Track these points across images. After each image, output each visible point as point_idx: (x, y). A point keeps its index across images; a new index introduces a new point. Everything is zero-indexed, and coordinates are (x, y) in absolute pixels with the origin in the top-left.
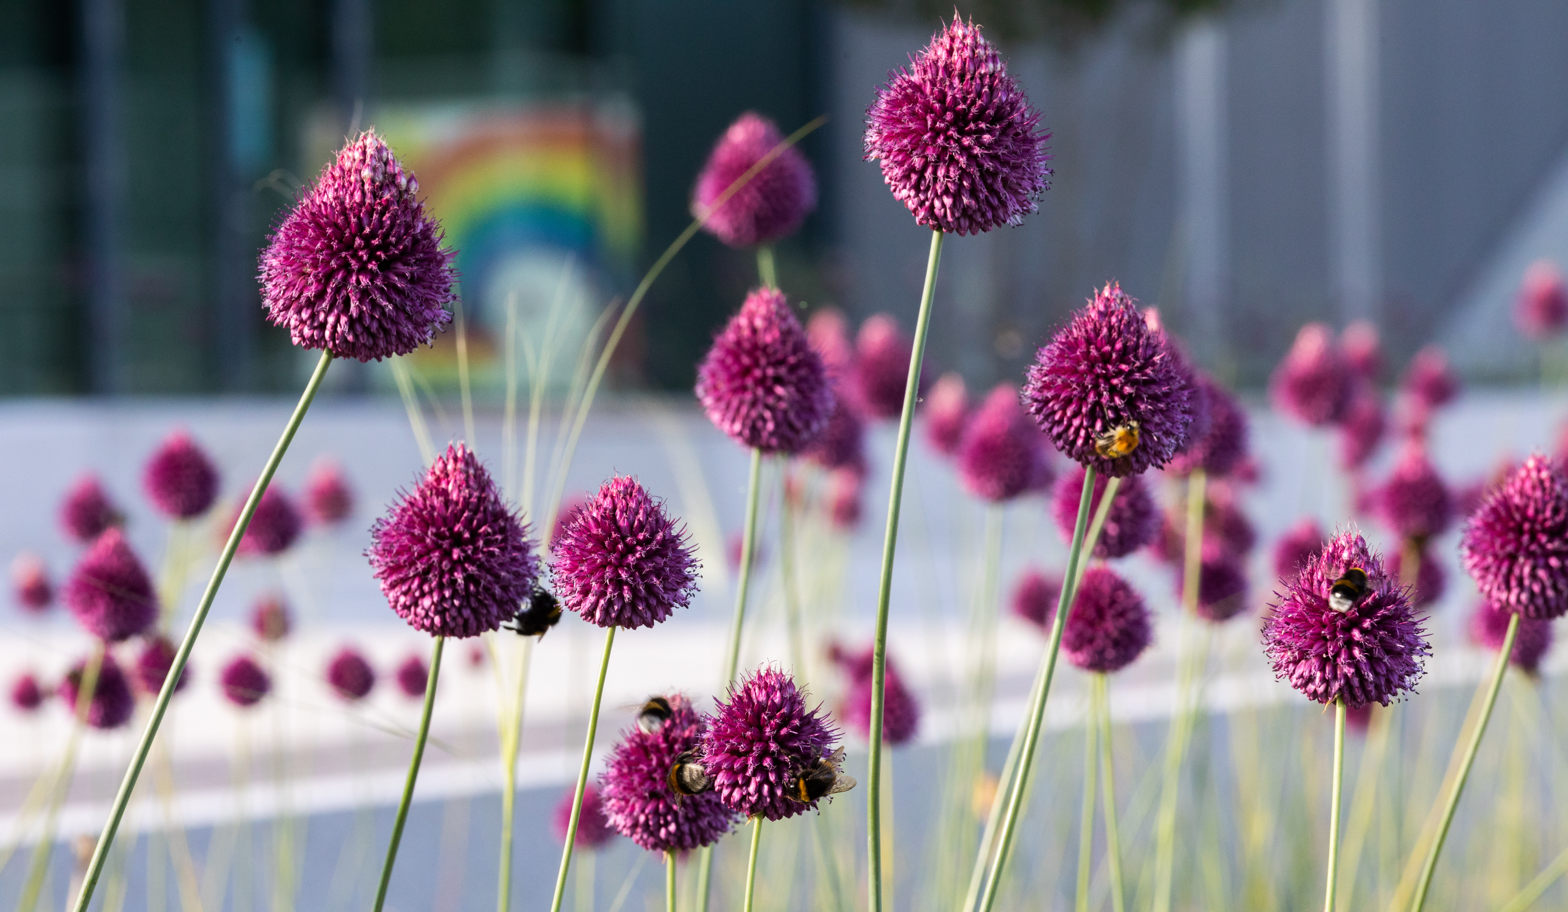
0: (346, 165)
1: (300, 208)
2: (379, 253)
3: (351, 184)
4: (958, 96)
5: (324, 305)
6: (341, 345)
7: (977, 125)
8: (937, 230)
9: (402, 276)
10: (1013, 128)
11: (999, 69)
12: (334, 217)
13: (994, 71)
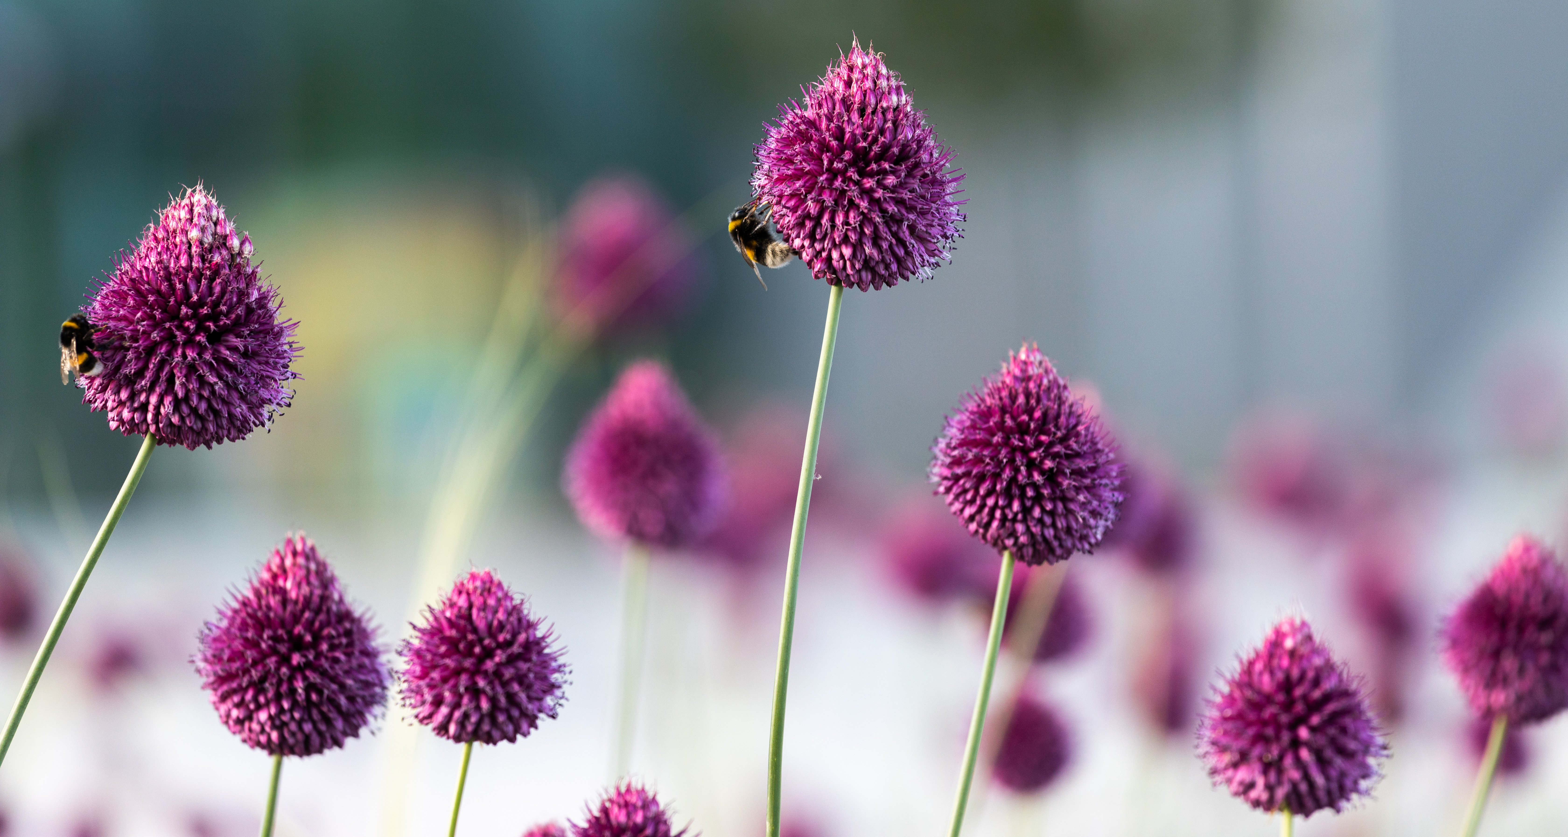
0: (171, 225)
1: (118, 275)
2: (208, 324)
3: (176, 246)
4: (857, 132)
5: (143, 383)
6: (165, 430)
7: (879, 165)
8: (836, 285)
9: (234, 349)
10: (920, 169)
11: (904, 102)
12: (157, 283)
13: (898, 105)
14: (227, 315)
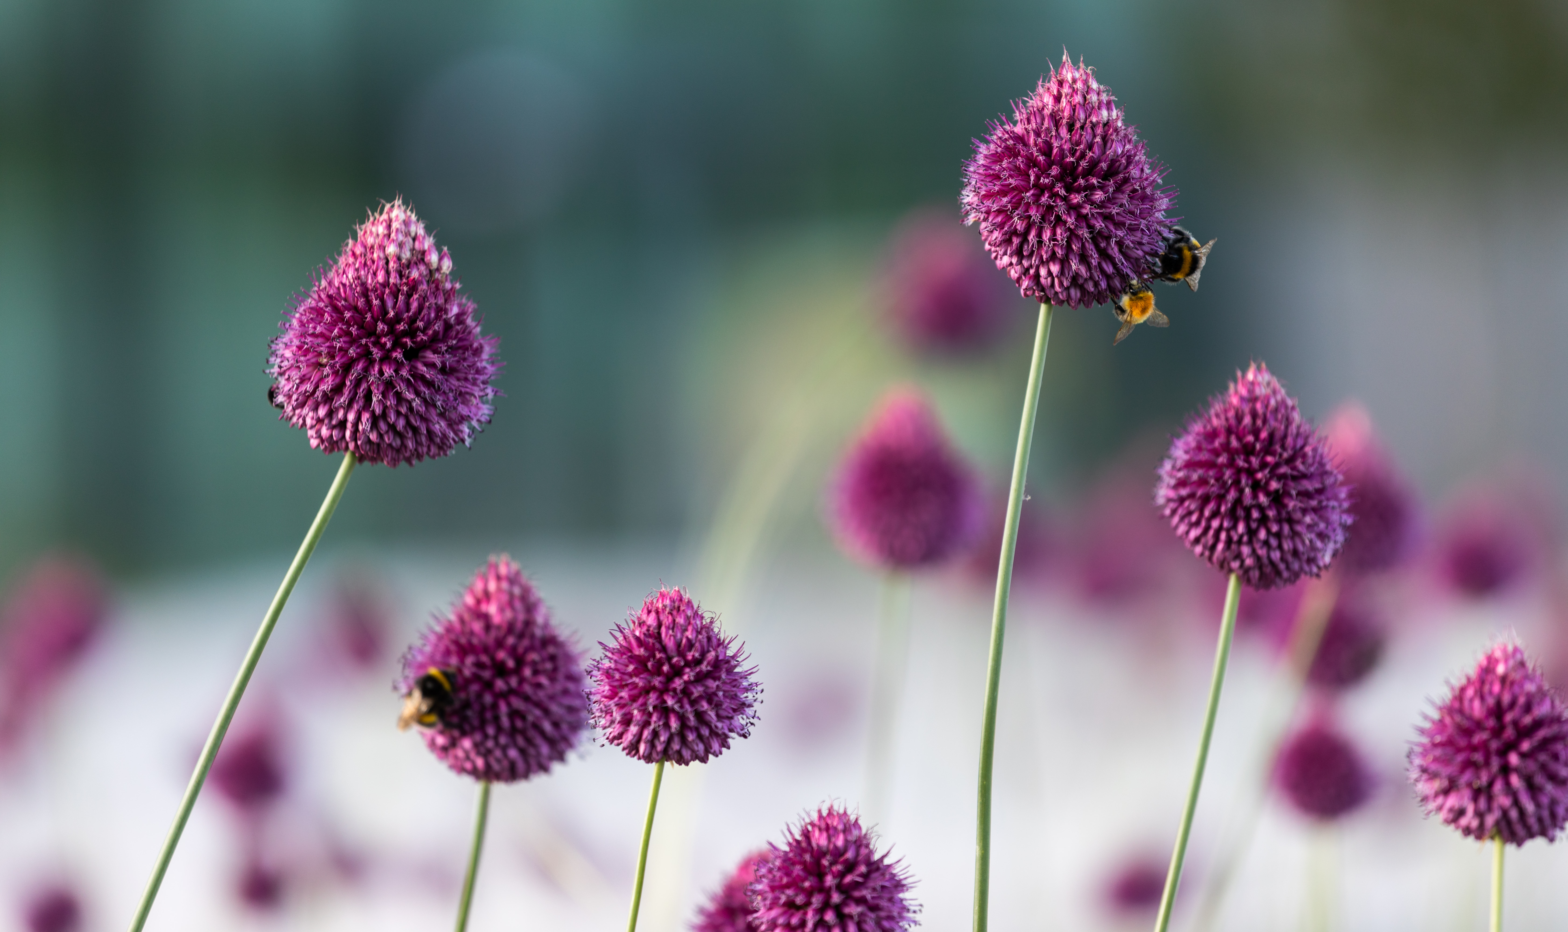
0: (368, 240)
1: (316, 291)
2: (404, 340)
3: (373, 262)
4: (1065, 147)
5: (342, 400)
6: (364, 446)
7: (1087, 181)
8: (1044, 302)
9: (431, 365)
10: (1129, 184)
11: (1114, 117)
12: (354, 300)
13: (1109, 120)
14: (424, 331)
